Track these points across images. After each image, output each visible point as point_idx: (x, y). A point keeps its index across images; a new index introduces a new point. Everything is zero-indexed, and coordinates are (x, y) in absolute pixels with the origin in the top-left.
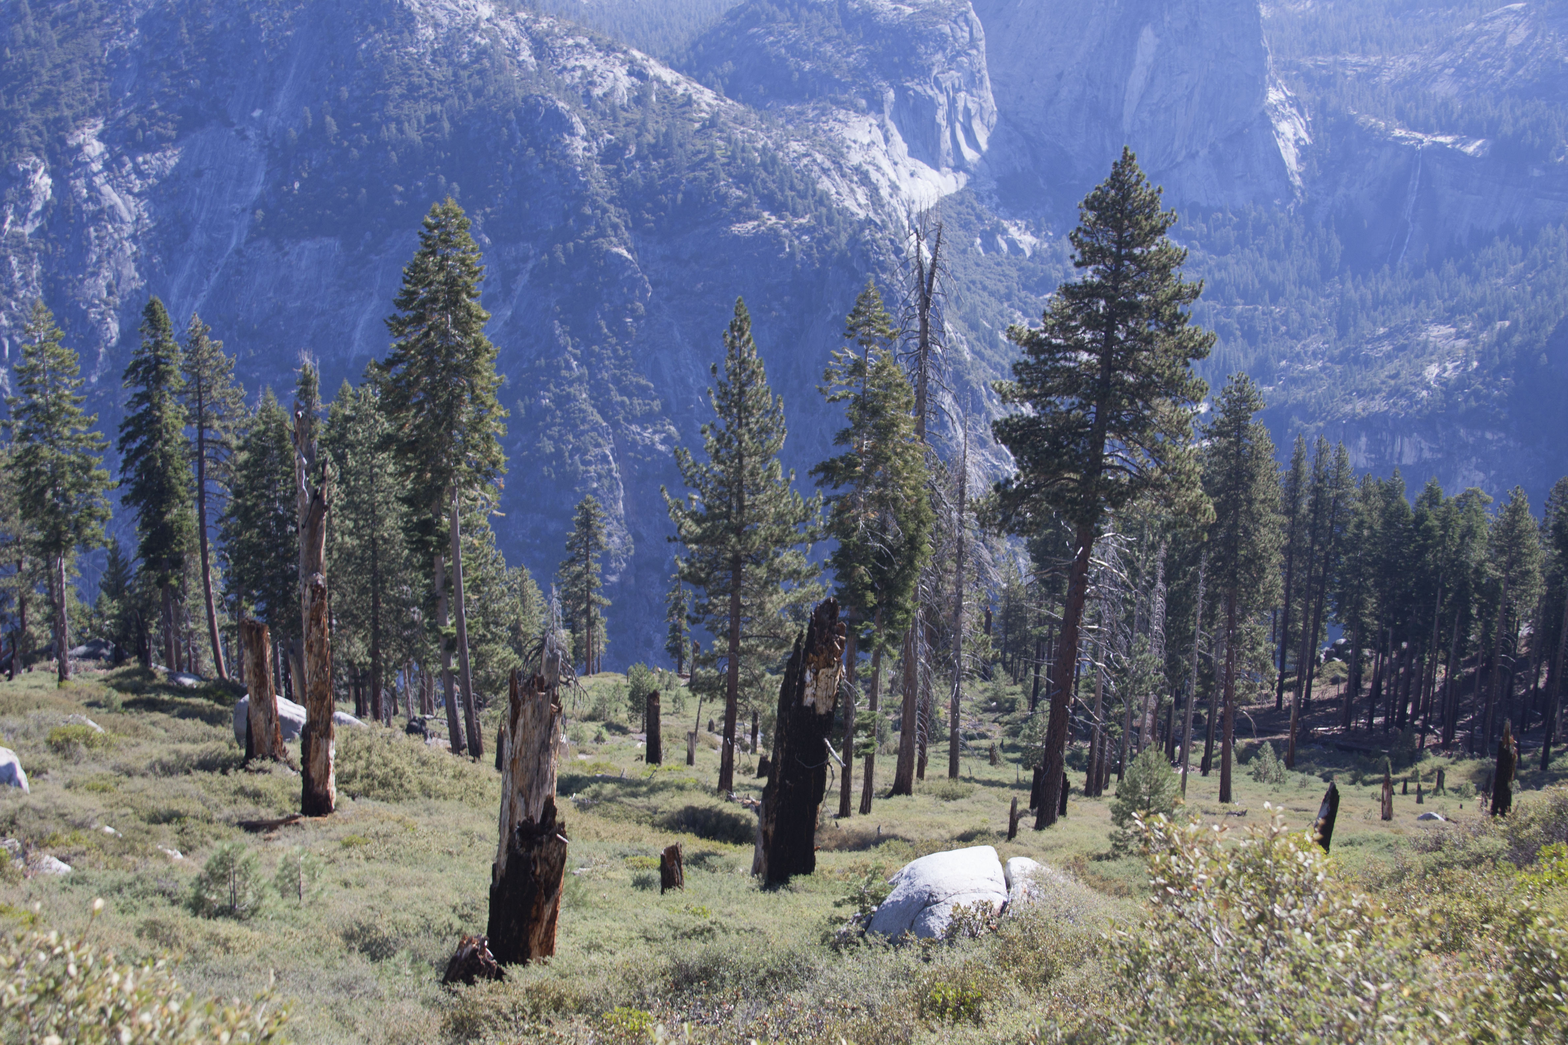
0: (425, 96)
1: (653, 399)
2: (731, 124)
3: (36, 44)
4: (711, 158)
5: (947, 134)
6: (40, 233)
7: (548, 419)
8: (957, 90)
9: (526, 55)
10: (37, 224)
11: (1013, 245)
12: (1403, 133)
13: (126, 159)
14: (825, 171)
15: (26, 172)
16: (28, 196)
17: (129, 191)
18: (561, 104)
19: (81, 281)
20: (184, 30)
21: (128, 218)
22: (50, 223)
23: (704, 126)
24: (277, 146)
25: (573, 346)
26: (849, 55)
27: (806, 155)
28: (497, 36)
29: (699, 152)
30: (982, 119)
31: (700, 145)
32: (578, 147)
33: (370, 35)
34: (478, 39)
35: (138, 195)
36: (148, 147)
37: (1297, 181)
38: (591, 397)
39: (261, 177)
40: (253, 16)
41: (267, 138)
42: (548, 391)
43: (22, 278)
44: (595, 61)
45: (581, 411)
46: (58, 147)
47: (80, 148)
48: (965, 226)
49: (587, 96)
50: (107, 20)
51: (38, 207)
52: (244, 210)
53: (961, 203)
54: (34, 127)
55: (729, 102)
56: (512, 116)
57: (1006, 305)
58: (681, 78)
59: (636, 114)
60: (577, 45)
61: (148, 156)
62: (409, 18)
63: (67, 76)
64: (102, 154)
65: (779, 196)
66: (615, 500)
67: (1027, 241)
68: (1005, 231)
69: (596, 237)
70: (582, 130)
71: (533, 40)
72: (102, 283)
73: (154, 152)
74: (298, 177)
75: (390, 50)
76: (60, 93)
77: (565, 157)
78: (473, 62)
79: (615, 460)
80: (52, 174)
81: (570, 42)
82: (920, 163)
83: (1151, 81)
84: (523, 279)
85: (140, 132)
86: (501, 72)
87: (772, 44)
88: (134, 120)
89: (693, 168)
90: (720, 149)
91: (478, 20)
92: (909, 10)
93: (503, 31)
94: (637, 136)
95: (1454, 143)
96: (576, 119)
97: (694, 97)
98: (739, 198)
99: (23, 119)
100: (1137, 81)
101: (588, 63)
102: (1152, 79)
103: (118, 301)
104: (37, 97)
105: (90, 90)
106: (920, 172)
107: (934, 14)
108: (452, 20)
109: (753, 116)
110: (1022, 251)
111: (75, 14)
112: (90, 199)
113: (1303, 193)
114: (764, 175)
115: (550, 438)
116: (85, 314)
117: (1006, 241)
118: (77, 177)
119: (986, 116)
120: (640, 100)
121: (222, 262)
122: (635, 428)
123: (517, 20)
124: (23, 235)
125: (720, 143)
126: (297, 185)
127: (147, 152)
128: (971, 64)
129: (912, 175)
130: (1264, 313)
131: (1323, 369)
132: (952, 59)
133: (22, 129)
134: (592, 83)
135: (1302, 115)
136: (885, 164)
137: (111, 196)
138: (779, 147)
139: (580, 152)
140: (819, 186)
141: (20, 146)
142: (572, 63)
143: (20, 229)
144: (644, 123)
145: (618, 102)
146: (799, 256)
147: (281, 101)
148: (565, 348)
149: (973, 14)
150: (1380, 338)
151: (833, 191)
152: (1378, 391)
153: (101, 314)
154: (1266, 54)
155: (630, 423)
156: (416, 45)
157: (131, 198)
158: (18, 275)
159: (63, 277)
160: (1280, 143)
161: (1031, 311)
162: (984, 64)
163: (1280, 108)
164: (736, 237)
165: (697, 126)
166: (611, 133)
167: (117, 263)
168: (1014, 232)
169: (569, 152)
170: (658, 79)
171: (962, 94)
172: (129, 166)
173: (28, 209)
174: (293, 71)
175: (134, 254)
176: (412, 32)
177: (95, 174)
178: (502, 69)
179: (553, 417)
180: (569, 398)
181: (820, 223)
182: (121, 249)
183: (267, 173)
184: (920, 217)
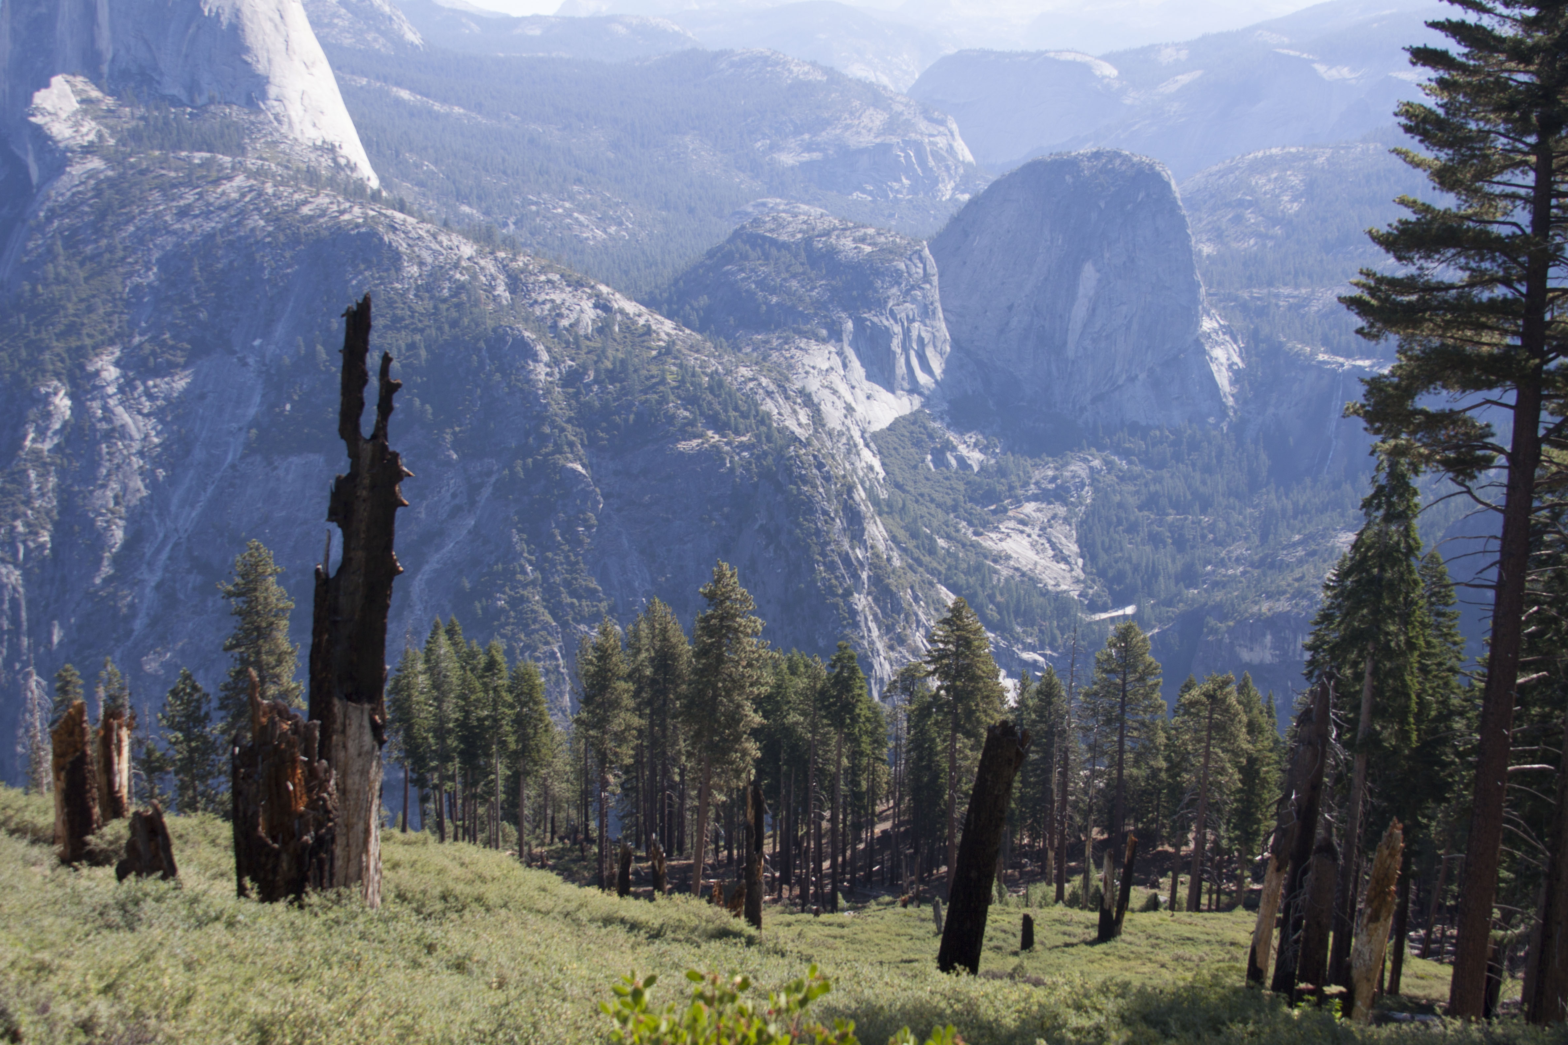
0: (406, 327)
1: (600, 601)
2: (686, 352)
3: (66, 281)
4: (663, 382)
5: (902, 361)
6: (57, 448)
7: (503, 619)
8: (911, 321)
9: (501, 290)
10: (56, 441)
11: (962, 462)
12: (1326, 357)
13: (138, 383)
14: (769, 394)
15: (48, 394)
16: (48, 416)
17: (140, 412)
18: (526, 334)
19: (91, 492)
20: (196, 269)
21: (137, 436)
22: (67, 440)
23: (660, 353)
24: (273, 371)
25: (529, 553)
26: (813, 289)
27: (751, 380)
28: (475, 273)
29: (652, 377)
30: (935, 347)
31: (654, 370)
32: (541, 372)
33: (361, 273)
34: (458, 276)
35: (147, 416)
36: (157, 372)
37: (1230, 401)
38: (544, 600)
39: (257, 399)
40: (258, 256)
41: (264, 365)
42: (504, 593)
43: (39, 489)
44: (564, 296)
45: (533, 611)
46: (78, 372)
47: (97, 373)
48: (918, 444)
49: (554, 327)
50: (130, 260)
51: (57, 426)
52: (240, 429)
53: (914, 423)
54: (58, 355)
55: (688, 331)
56: (482, 344)
57: (952, 516)
58: (643, 308)
59: (597, 343)
60: (549, 281)
61: (158, 381)
62: (396, 257)
63: (90, 309)
64: (117, 379)
65: (723, 416)
66: (562, 694)
67: (975, 457)
68: (954, 449)
69: (553, 453)
70: (545, 357)
71: (509, 276)
72: (110, 494)
73: (164, 377)
74: (290, 399)
75: (376, 285)
76: (83, 324)
77: (528, 381)
78: (452, 296)
79: (563, 656)
80: (71, 396)
81: (543, 278)
82: (877, 387)
83: (1093, 311)
84: (486, 492)
85: (152, 359)
86: (476, 306)
87: (743, 280)
88: (147, 348)
89: (645, 392)
90: (672, 373)
91: (460, 258)
92: (868, 249)
93: (482, 269)
94: (596, 362)
95: (1371, 366)
96: (540, 348)
97: (654, 327)
98: (686, 418)
99: (48, 348)
100: (1080, 311)
101: (557, 297)
102: (1094, 310)
103: (123, 510)
104: (63, 327)
105: (110, 322)
106: (876, 395)
107: (891, 252)
108: (436, 259)
109: (709, 344)
110: (970, 466)
111: (100, 255)
112: (104, 419)
113: (1235, 412)
114: (710, 397)
115: (503, 636)
116: (93, 521)
117: (956, 457)
118: (93, 399)
119: (939, 345)
120: (603, 329)
121: (217, 475)
122: (583, 627)
123: (496, 259)
124: (42, 451)
125: (674, 369)
126: (288, 407)
127: (157, 376)
128: (924, 297)
129: (868, 398)
130: (1193, 522)
131: (1244, 573)
132: (907, 292)
133: (47, 356)
134: (560, 315)
135: (1235, 341)
136: (843, 388)
137: (123, 416)
138: (729, 372)
139: (542, 377)
140: (763, 408)
141: (44, 372)
142: (542, 297)
143: (39, 446)
144: (604, 351)
145: (582, 332)
146: (739, 471)
147: (280, 331)
148: (521, 554)
149: (927, 252)
150: (1295, 545)
151: (775, 411)
152: (1284, 593)
153: (107, 522)
154: (1199, 286)
155: (578, 623)
156: (401, 281)
157: (140, 418)
158: (35, 486)
159: (76, 488)
160: (1214, 367)
161: (976, 522)
162: (937, 297)
163: (1213, 336)
164: (681, 453)
165: (654, 353)
166: (573, 360)
167: (125, 477)
168: (962, 449)
169: (532, 376)
170: (621, 311)
171: (916, 325)
172: (141, 388)
173: (48, 428)
174: (291, 304)
175: (141, 467)
176: (398, 269)
177: (110, 396)
178: (476, 303)
179: (508, 617)
180: (522, 600)
181: (759, 441)
182: (129, 464)
183: (263, 396)
184: (875, 436)
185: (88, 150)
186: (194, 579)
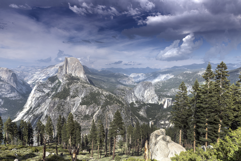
2: (116, 97)
9: (101, 92)
23: (114, 97)
33: (90, 90)
39: (81, 100)
41: (81, 98)
52: (79, 103)
60: (104, 91)
62: (93, 89)
64: (69, 99)
65: (119, 102)
67: (137, 106)
73: (73, 99)
84: (100, 108)
94: (109, 98)
97: (113, 95)
98: (116, 103)
100: (145, 94)
102: (147, 94)
105: (68, 94)
112: (68, 102)
120: (109, 95)
121: (77, 107)
126: (83, 101)
134: (105, 94)
139: (104, 99)
147: (83, 95)
161: (138, 111)
163: (156, 96)
174: (84, 93)
184: (130, 104)
185: (67, 80)
186: (75, 116)
